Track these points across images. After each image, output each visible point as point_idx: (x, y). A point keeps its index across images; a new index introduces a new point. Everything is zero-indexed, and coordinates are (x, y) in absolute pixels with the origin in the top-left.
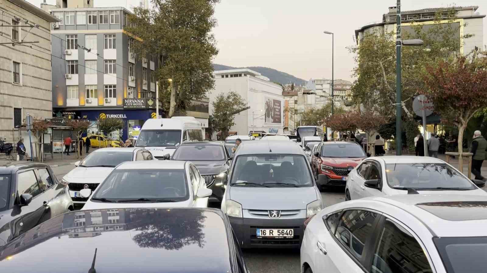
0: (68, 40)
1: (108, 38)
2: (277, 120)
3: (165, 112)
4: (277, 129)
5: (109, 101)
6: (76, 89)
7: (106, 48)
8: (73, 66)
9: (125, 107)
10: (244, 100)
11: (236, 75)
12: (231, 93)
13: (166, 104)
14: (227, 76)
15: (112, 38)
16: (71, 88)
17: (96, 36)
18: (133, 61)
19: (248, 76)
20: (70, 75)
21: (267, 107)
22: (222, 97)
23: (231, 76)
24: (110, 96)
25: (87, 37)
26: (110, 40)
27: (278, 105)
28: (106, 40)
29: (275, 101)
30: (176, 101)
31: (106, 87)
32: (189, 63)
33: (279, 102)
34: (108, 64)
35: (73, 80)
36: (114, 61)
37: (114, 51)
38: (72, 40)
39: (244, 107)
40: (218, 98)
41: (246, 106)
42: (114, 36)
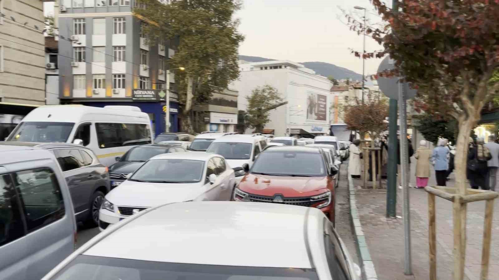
0: (76, 25)
1: (118, 22)
2: (322, 117)
3: (182, 105)
4: (321, 127)
5: (117, 92)
6: (83, 78)
7: (116, 33)
8: (80, 53)
9: (134, 99)
10: (281, 94)
11: (276, 67)
12: (267, 86)
13: (183, 97)
14: (266, 68)
15: (122, 22)
16: (78, 78)
17: (104, 20)
18: (146, 48)
19: (288, 67)
20: (77, 64)
21: (309, 103)
22: (257, 90)
23: (271, 68)
24: (119, 87)
25: (95, 20)
26: (120, 24)
27: (323, 100)
28: (116, 24)
29: (320, 96)
30: (193, 93)
31: (115, 76)
32: (204, 50)
33: (325, 97)
34: (118, 51)
35: (81, 68)
36: (124, 47)
37: (124, 36)
38: (80, 25)
39: (281, 102)
40: (253, 91)
41: (284, 101)
42: (124, 19)
